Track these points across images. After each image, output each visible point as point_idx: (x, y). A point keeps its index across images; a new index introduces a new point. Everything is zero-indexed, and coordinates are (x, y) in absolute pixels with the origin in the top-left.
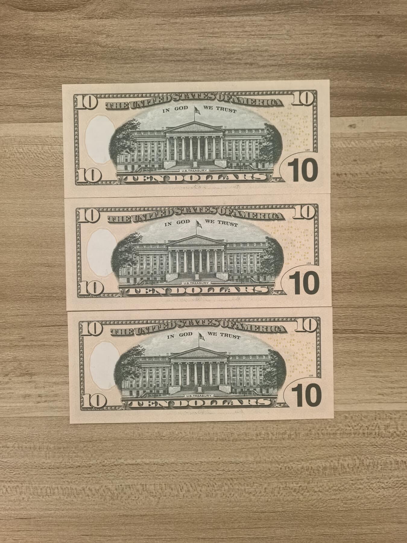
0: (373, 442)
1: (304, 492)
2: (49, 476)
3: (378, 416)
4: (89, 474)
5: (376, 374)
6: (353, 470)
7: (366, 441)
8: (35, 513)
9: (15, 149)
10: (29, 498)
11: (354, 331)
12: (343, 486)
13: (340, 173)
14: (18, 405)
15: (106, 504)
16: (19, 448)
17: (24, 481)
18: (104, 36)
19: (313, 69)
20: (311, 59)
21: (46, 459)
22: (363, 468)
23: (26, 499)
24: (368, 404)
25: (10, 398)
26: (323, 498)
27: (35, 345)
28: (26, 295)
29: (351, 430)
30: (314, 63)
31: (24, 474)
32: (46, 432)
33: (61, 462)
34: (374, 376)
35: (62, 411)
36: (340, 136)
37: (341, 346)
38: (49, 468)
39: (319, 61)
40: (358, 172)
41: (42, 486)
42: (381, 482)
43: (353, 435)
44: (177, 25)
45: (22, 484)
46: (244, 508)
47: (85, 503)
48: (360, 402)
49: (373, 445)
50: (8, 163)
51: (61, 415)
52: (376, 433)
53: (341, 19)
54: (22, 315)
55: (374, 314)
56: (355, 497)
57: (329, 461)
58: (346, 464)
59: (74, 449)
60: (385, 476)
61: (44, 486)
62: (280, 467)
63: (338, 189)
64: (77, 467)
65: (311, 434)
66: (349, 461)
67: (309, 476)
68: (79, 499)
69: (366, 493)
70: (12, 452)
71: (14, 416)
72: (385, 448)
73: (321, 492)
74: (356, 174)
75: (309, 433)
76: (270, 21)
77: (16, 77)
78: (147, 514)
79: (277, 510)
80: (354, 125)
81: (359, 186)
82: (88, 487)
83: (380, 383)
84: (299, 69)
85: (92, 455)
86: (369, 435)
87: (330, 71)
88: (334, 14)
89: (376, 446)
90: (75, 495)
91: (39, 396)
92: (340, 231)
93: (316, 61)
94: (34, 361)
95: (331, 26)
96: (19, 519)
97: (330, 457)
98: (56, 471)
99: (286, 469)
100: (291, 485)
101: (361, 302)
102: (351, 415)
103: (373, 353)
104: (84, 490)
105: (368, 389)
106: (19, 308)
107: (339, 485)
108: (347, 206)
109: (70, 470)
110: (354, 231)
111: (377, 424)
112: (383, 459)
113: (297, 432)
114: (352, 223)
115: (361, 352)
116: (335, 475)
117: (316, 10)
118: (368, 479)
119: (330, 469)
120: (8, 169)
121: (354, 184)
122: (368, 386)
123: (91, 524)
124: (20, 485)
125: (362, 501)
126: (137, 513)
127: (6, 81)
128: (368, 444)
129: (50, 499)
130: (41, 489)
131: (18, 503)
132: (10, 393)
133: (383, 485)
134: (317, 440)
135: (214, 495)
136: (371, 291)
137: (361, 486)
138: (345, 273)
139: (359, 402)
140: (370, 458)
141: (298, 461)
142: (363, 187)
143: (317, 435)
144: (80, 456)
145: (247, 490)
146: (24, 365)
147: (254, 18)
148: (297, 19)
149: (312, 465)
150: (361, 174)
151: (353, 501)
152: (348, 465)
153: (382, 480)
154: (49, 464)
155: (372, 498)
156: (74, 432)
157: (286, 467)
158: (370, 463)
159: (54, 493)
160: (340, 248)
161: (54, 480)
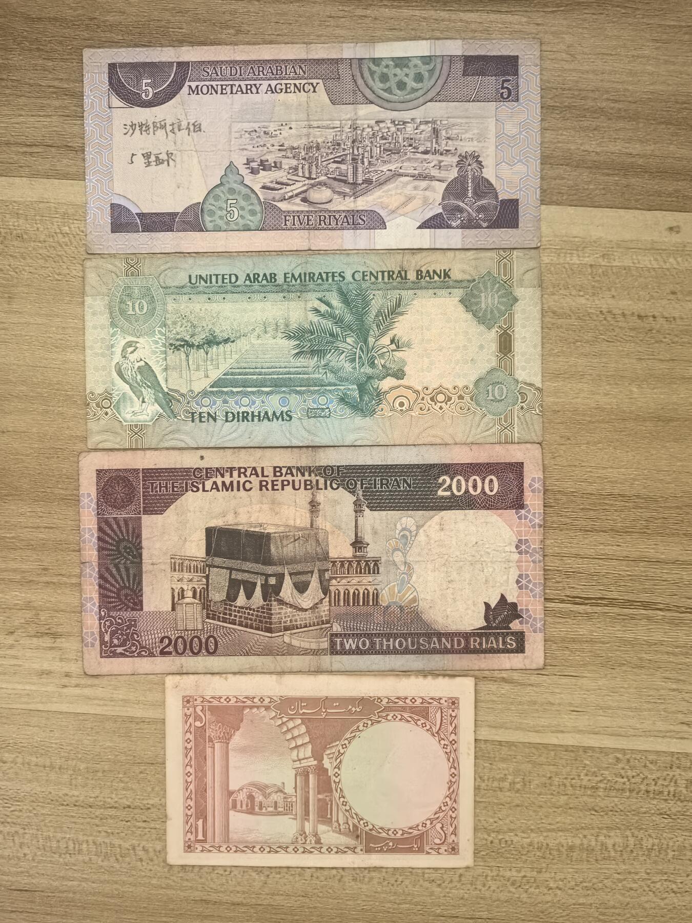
0: (662, 809)
1: (531, 887)
2: (73, 820)
3: (677, 762)
4: (145, 821)
5: (680, 686)
6: (622, 855)
7: (651, 806)
8: (43, 882)
9: (56, 227)
10: (36, 855)
11: (646, 605)
12: (601, 882)
13: (643, 314)
14: (27, 687)
15: (172, 878)
16: (23, 764)
17: (29, 824)
18: (232, 31)
19: (610, 119)
20: (608, 99)
21: (71, 789)
22: (641, 853)
23: (30, 857)
24: (660, 740)
25: (15, 673)
26: (563, 901)
27: (66, 583)
28: (56, 491)
29: (624, 784)
30: (612, 108)
31: (30, 812)
32: (73, 739)
33: (97, 797)
34: (674, 690)
35: (106, 705)
36: (649, 246)
37: (619, 630)
38: (75, 805)
39: (621, 106)
40: (677, 315)
41: (59, 835)
42: (670, 881)
43: (628, 794)
44: (367, 21)
45: (24, 829)
46: (419, 907)
47: (134, 873)
48: (647, 734)
49: (661, 814)
50: (41, 252)
51: (104, 713)
52: (669, 792)
53: (667, 31)
54: (46, 528)
55: (685, 577)
56: (621, 904)
57: (581, 836)
58: (610, 843)
59: (121, 776)
60: (679, 870)
61: (63, 836)
62: (490, 839)
63: (637, 343)
64: (124, 808)
65: (551, 785)
66: (615, 838)
67: (542, 860)
68: (124, 865)
69: (643, 898)
70: (11, 771)
71: (19, 706)
72: (682, 820)
73: (560, 889)
74: (674, 318)
75: (549, 781)
76: (538, 24)
77: (67, 95)
78: (244, 902)
79: (477, 914)
80: (678, 227)
81: (676, 339)
82: (141, 845)
83: (684, 703)
84: (585, 116)
85: (153, 789)
86: (658, 795)
87: (641, 125)
88: (656, 21)
89: (667, 815)
90: (118, 856)
91: (66, 676)
92: (635, 419)
93: (617, 105)
94: (62, 611)
95: (648, 44)
96: (15, 890)
97: (582, 828)
98: (86, 811)
99: (500, 844)
100: (508, 874)
101: (662, 553)
102: (628, 757)
103: (677, 647)
104: (134, 849)
105: (662, 713)
106: (41, 514)
107: (595, 880)
108: (651, 375)
109: (112, 812)
110: (660, 423)
111: (674, 776)
112: (679, 839)
113: (527, 779)
114: (660, 407)
115: (656, 644)
116: (588, 861)
117: (623, 11)
118: (648, 874)
119: (580, 850)
120: (41, 262)
121: (668, 336)
122: (663, 706)
123: (142, 910)
124: (21, 831)
125: (633, 912)
126: (225, 898)
127: (48, 102)
128: (653, 812)
129: (72, 860)
130: (58, 841)
131: (15, 862)
132: (14, 665)
133: (674, 886)
134: (562, 797)
135: (366, 880)
136: (684, 534)
137: (634, 885)
138: (638, 496)
139: (643, 734)
140: (654, 835)
141: (523, 832)
142: (684, 343)
143: (562, 788)
144: (132, 789)
145: (426, 876)
146: (43, 616)
147: (509, 18)
148: (587, 25)
149: (548, 841)
150: (682, 318)
151: (617, 911)
152: (614, 845)
153: (672, 877)
154: (74, 798)
155: (651, 908)
156: (125, 745)
157: (500, 840)
158: (653, 845)
159: (80, 851)
160: (632, 450)
161: (82, 827)
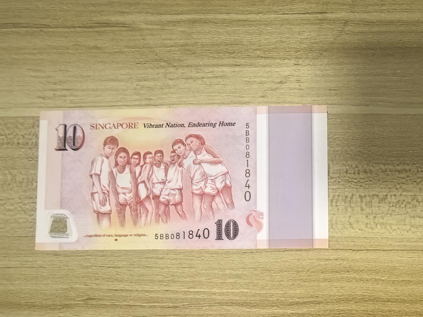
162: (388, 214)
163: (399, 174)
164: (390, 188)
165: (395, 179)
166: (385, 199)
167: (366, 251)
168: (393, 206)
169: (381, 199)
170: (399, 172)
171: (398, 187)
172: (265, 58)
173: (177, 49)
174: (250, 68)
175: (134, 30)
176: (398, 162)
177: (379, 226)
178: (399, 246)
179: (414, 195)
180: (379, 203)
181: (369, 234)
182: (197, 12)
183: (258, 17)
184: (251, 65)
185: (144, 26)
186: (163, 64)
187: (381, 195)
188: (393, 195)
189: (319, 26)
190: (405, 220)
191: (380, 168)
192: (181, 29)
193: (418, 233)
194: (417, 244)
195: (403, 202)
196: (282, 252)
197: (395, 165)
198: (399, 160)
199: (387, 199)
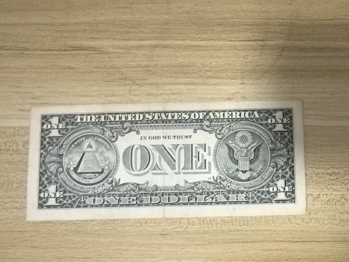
162: (320, 210)
163: (330, 177)
164: (322, 188)
165: (327, 181)
166: (318, 197)
167: (303, 243)
168: (325, 204)
169: (315, 198)
170: (329, 175)
171: (329, 187)
172: (216, 78)
173: (140, 69)
174: (202, 86)
175: (102, 53)
176: (328, 166)
177: (313, 221)
178: (330, 237)
179: (343, 194)
180: (313, 201)
181: (306, 228)
182: (157, 39)
183: (209, 43)
184: (203, 84)
185: (111, 50)
186: (128, 82)
187: (314, 195)
188: (325, 194)
189: (261, 52)
190: (335, 216)
191: (314, 172)
192: (144, 53)
193: (347, 227)
194: (346, 236)
195: (333, 200)
196: (230, 244)
197: (326, 169)
198: (329, 164)
199: (320, 197)
